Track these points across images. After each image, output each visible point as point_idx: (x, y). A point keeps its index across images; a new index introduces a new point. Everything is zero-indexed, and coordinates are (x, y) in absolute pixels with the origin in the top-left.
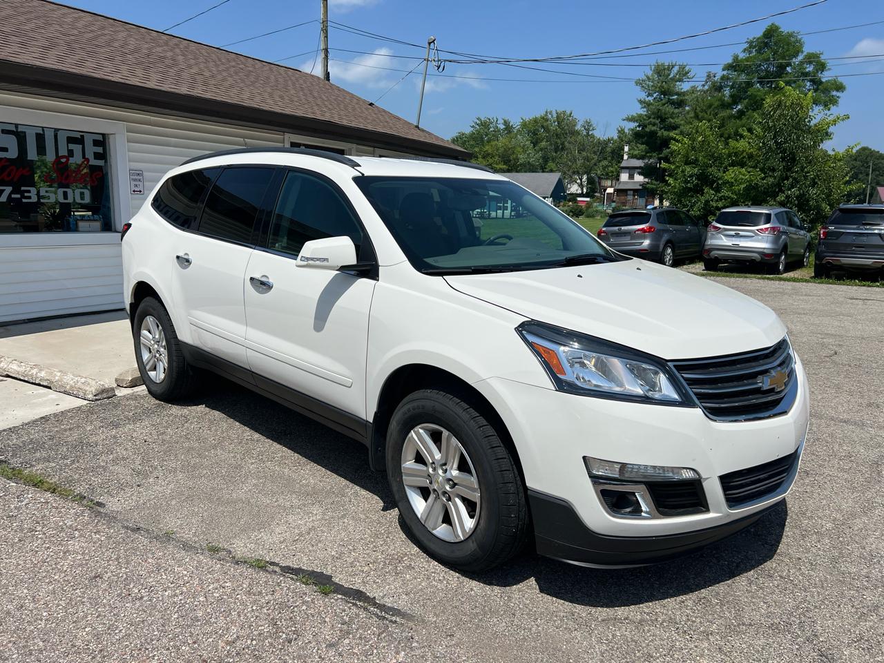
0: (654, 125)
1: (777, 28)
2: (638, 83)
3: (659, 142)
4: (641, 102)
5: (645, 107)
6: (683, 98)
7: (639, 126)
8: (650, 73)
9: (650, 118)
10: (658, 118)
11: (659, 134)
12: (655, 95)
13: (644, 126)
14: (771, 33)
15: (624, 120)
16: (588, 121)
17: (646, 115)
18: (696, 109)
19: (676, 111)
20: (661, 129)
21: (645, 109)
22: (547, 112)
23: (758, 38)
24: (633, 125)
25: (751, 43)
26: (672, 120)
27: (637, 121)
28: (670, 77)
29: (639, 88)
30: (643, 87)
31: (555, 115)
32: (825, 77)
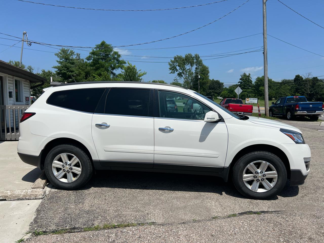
0: (65, 70)
1: (105, 42)
2: (57, 55)
3: (67, 76)
4: (58, 61)
5: (60, 63)
6: (74, 61)
7: (58, 70)
8: (60, 51)
9: (63, 68)
10: (66, 68)
11: (67, 73)
12: (63, 59)
13: (61, 71)
14: (103, 44)
15: (53, 68)
16: (30, 66)
17: (61, 67)
18: (79, 66)
19: (72, 66)
20: (67, 72)
21: (60, 64)
22: (10, 61)
23: (99, 45)
24: (56, 70)
25: (97, 46)
26: (71, 69)
27: (58, 68)
28: (68, 53)
29: (56, 56)
30: (58, 56)
31: (14, 63)
32: (120, 59)
